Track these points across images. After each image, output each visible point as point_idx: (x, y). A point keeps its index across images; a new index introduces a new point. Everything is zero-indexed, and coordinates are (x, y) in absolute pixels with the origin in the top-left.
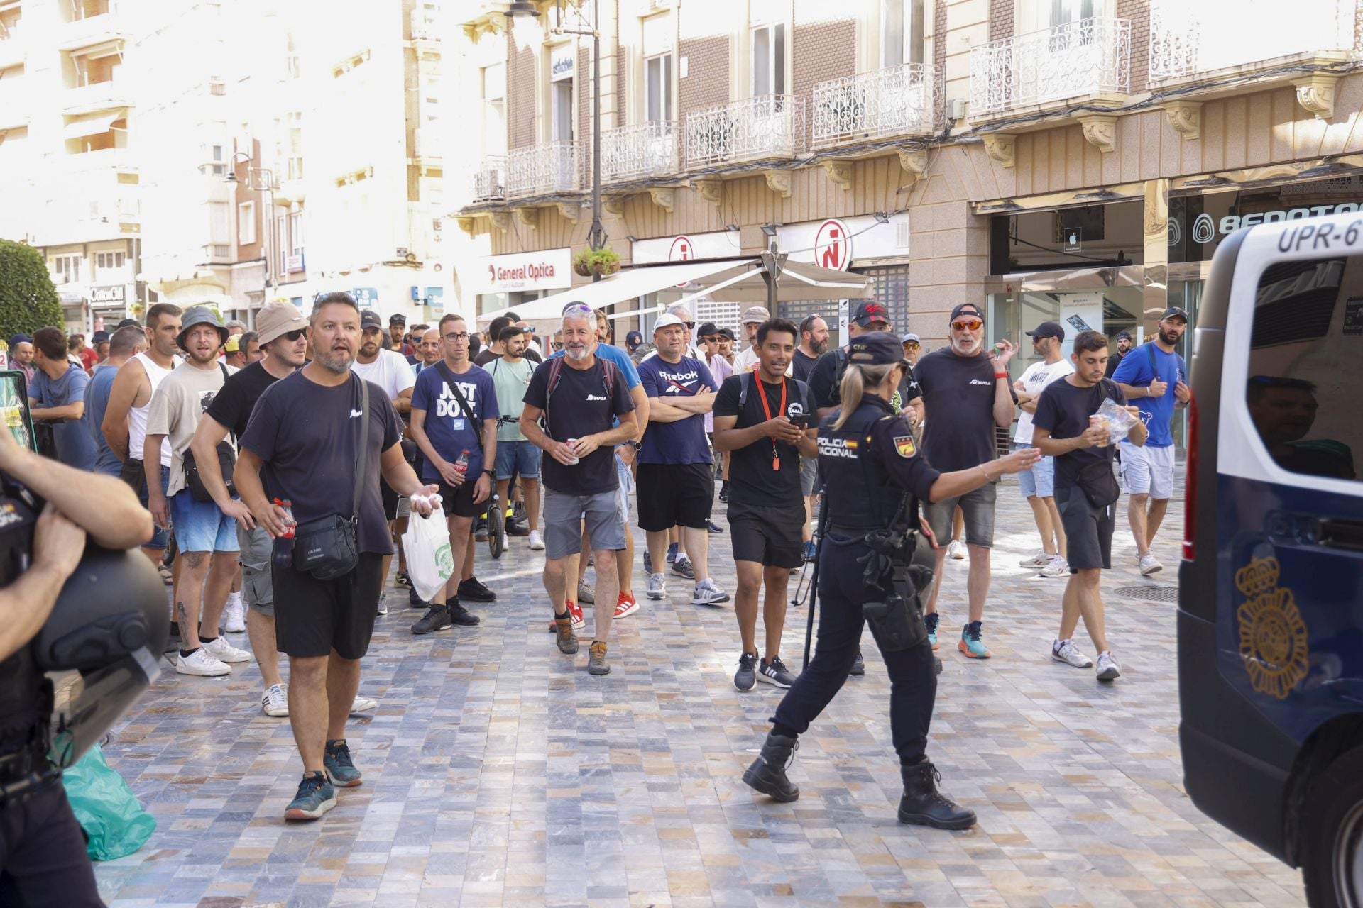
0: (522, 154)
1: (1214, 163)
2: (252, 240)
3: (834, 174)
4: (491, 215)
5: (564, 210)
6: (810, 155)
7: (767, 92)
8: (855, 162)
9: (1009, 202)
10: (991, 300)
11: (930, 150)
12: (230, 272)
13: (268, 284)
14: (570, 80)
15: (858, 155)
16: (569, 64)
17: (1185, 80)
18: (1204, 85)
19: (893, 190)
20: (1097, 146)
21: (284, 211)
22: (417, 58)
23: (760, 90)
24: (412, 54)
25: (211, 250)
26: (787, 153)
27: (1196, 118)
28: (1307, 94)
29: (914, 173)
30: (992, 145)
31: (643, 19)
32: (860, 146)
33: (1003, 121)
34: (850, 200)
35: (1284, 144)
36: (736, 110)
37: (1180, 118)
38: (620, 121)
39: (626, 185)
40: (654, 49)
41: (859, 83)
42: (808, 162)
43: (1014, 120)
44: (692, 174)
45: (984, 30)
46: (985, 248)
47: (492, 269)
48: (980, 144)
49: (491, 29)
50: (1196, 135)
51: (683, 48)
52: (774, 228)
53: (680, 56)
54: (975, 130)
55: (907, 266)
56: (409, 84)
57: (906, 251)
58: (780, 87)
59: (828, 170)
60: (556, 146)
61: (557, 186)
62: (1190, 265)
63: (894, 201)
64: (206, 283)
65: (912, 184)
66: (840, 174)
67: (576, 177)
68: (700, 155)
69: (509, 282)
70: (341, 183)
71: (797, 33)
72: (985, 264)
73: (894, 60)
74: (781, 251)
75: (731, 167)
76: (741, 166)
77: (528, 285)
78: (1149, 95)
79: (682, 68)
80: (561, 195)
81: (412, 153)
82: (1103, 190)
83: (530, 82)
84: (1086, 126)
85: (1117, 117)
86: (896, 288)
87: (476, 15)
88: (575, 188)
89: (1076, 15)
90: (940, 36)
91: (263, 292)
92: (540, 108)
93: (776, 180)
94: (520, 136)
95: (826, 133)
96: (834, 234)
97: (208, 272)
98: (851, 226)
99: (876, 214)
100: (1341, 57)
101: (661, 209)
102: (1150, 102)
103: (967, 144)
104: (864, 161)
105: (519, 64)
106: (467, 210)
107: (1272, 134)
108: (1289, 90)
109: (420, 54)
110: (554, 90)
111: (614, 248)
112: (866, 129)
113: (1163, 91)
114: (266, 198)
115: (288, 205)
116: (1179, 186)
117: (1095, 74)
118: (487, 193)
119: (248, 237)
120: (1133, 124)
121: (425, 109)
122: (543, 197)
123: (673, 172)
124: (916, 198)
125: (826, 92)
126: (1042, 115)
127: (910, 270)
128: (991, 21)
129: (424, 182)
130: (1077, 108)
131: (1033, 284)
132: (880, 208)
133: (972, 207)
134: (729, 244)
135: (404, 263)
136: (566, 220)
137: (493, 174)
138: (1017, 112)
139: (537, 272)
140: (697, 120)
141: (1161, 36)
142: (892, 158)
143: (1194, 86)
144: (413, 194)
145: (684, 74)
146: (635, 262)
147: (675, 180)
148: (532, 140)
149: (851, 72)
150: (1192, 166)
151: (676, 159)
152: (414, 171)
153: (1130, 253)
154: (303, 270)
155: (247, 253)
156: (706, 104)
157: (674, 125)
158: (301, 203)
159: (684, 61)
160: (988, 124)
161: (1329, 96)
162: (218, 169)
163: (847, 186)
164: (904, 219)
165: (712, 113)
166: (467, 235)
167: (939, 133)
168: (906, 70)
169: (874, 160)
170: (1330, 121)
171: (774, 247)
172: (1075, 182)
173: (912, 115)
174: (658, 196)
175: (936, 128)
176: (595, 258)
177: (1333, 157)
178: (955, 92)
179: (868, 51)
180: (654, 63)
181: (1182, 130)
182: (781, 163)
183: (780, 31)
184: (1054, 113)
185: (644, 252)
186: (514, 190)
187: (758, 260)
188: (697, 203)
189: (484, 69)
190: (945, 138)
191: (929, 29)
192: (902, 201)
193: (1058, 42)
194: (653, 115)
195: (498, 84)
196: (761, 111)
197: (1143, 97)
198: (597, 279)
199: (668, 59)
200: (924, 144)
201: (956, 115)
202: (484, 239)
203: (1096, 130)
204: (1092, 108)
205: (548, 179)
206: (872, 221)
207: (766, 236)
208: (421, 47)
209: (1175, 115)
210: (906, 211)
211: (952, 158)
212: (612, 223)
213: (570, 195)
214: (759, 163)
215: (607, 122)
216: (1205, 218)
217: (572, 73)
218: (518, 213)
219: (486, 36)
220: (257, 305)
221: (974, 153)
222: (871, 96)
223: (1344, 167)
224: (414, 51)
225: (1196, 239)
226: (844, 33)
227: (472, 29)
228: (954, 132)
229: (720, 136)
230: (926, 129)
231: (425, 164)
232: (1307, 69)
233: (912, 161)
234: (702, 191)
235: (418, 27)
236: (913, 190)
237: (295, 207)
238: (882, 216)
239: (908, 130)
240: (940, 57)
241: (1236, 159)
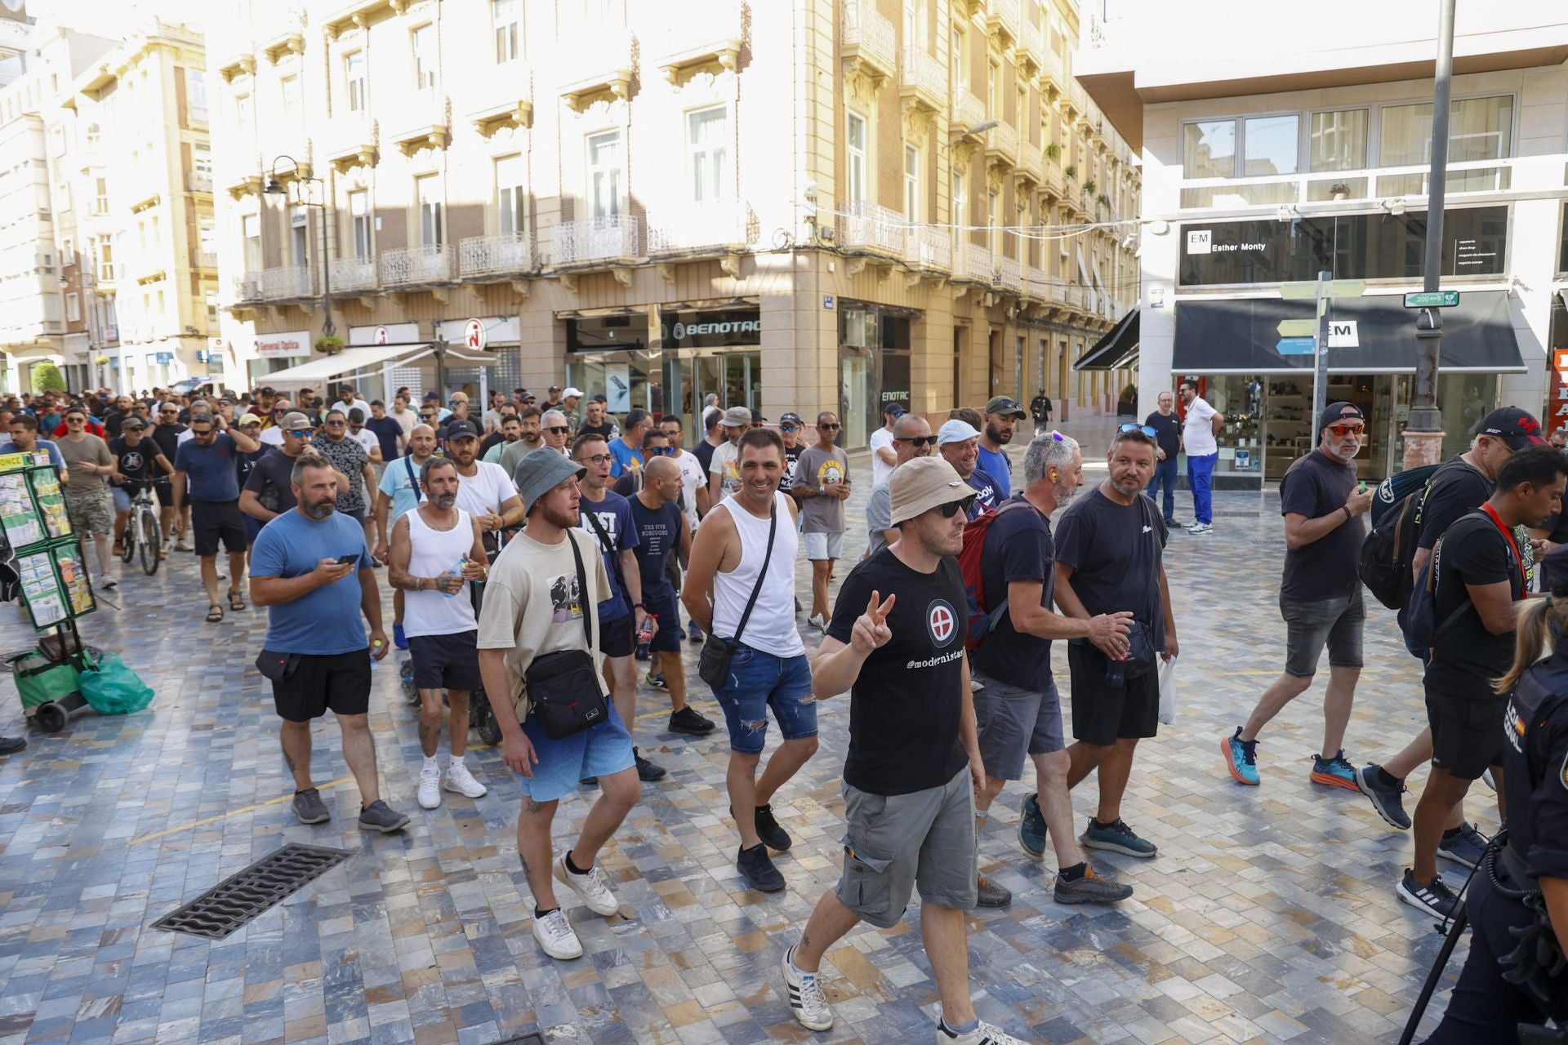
0: (273, 271)
1: (683, 297)
2: (77, 317)
3: (474, 292)
4: (254, 310)
5: (304, 307)
6: (459, 281)
7: (431, 242)
8: (486, 286)
9: (576, 313)
10: (568, 367)
11: (530, 282)
12: (62, 340)
13: (92, 348)
14: (304, 227)
15: (488, 282)
16: (303, 217)
17: (667, 253)
18: (676, 256)
19: (509, 303)
20: (622, 285)
21: (101, 300)
22: (193, 204)
23: (427, 240)
24: (190, 201)
25: (47, 325)
26: (445, 279)
27: (672, 272)
28: (726, 264)
29: (520, 294)
30: (565, 281)
31: (351, 193)
32: (489, 277)
33: (570, 268)
34: (484, 308)
35: (717, 290)
36: (412, 252)
37: (664, 272)
38: (338, 255)
39: (345, 294)
40: (359, 211)
41: (487, 240)
42: (459, 285)
43: (576, 267)
44: (386, 289)
45: (558, 215)
46: (564, 337)
47: (256, 343)
48: (558, 279)
49: (249, 192)
50: (673, 281)
51: (378, 212)
52: (439, 323)
53: (376, 216)
54: (555, 272)
55: (518, 347)
56: (190, 220)
57: (518, 338)
58: (439, 240)
59: (470, 290)
60: (297, 268)
61: (298, 293)
62: (674, 350)
63: (510, 309)
64: (44, 347)
65: (520, 300)
66: (478, 292)
67: (311, 288)
68: (391, 278)
69: (269, 351)
70: (143, 282)
71: (449, 209)
72: (564, 347)
73: (507, 228)
74: (445, 339)
75: (411, 286)
76: (418, 286)
77: (282, 354)
78: (647, 259)
79: (378, 224)
80: (301, 299)
81: (193, 263)
82: (627, 308)
83: (277, 226)
84: (616, 273)
85: (633, 269)
86: (513, 359)
87: (239, 183)
88: (310, 294)
89: (608, 212)
90: (533, 216)
91: (88, 354)
92: (284, 243)
93: (439, 294)
94: (272, 260)
95: (469, 268)
96: (476, 327)
97: (46, 340)
98: (484, 324)
99: (500, 317)
100: (741, 247)
101: (367, 309)
102: (648, 263)
103: (551, 279)
104: (492, 285)
105: (269, 217)
106: (237, 306)
107: (710, 285)
108: (717, 261)
109: (196, 201)
110: (294, 233)
111: (340, 335)
112: (492, 267)
113: (655, 258)
114: (87, 292)
115: (103, 296)
116: (666, 308)
117: (620, 245)
118: (251, 295)
119: (75, 316)
120: (640, 273)
121: (202, 234)
122: (290, 300)
123: (374, 287)
124: (523, 308)
125: (467, 244)
126: (591, 266)
127: (522, 349)
128: (562, 211)
129: (202, 284)
130: (611, 263)
131: (591, 358)
132: (502, 313)
133: (555, 315)
134: (411, 332)
135: (191, 336)
136: (305, 314)
137: (255, 284)
138: (579, 263)
139: (287, 346)
140: (388, 256)
141: (653, 228)
142: (508, 285)
143: (671, 256)
144: (195, 291)
145: (379, 227)
146: (353, 343)
147: (376, 292)
148: (279, 264)
149: (482, 233)
150: (671, 298)
151: (375, 280)
152: (195, 277)
153: (641, 345)
154: (117, 340)
155: (74, 327)
156: (394, 247)
157: (374, 258)
158: (114, 295)
159: (379, 221)
160: (562, 269)
161: (737, 266)
162: (49, 271)
163: (482, 299)
164: (516, 320)
165: (398, 253)
166: (237, 322)
167: (535, 272)
168: (515, 235)
169: (498, 285)
170: (738, 279)
171: (441, 337)
172: (611, 302)
173: (518, 260)
174: (365, 301)
175: (533, 268)
176: (329, 342)
177: (740, 298)
178: (542, 249)
179: (491, 222)
180: (359, 220)
181: (666, 279)
182: (442, 285)
183: (438, 205)
184: (599, 265)
185: (358, 335)
186: (270, 294)
187: (432, 345)
188: (390, 306)
189: (244, 218)
190: (539, 275)
191: (527, 212)
192: (515, 309)
193: (599, 226)
194: (360, 252)
195: (255, 227)
196: (428, 253)
197: (645, 259)
198: (330, 354)
199: (368, 218)
200: (529, 278)
201: (544, 262)
202: (250, 325)
203: (621, 275)
204: (617, 263)
205: (292, 288)
206: (498, 321)
207: (434, 327)
208: (197, 196)
209: (662, 270)
210: (517, 315)
211: (543, 287)
212: (336, 317)
213: (307, 299)
214: (428, 284)
215: (331, 254)
216: (679, 325)
217: (305, 223)
218: (273, 309)
219: (246, 197)
220: (84, 362)
221: (555, 285)
222: (494, 248)
223: (745, 303)
224: (192, 199)
225: (676, 336)
226: (477, 210)
227: (236, 192)
228: (544, 271)
229: (404, 267)
230: (527, 269)
231: (203, 272)
232: (725, 252)
233: (520, 287)
234: (393, 299)
235: (195, 185)
236: (521, 303)
237: (109, 298)
238: (504, 317)
239: (516, 269)
240: (534, 228)
241: (693, 295)
